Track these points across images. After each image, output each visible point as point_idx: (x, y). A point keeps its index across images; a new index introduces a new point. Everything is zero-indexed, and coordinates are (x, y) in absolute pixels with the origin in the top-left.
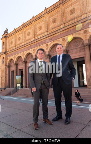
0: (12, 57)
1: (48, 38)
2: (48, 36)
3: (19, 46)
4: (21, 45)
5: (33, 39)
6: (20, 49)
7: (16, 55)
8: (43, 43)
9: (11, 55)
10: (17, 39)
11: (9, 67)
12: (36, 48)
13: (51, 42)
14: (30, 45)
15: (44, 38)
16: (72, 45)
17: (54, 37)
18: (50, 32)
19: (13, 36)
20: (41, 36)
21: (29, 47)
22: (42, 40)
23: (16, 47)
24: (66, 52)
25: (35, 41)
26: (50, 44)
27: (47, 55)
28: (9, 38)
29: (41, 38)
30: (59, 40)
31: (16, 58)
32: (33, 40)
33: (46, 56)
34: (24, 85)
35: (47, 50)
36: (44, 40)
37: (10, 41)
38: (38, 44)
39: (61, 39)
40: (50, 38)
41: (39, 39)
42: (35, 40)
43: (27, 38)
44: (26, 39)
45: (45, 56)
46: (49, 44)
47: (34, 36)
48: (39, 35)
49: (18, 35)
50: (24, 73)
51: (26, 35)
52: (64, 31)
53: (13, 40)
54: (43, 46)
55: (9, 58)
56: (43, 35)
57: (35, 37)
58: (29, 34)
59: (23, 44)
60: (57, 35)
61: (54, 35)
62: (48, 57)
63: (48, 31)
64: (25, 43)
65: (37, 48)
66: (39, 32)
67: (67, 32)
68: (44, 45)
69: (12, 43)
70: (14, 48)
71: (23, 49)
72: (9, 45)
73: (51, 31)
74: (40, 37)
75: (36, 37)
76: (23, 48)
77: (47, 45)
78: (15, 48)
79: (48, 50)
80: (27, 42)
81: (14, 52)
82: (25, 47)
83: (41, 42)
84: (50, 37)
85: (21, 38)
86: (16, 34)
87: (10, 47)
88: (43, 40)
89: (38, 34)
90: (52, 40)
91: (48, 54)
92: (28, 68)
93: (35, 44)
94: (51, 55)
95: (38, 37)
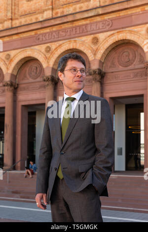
1: (98, 19)
5: (48, 14)
8: (83, 32)
12: (57, 44)
13: (109, 33)
14: (33, 33)
15: (86, 15)
17: (119, 18)
18: (107, 0)
20: (77, 7)
21: (31, 37)
25: (53, 22)
26: (107, 39)
27: (95, 72)
29: (78, 16)
32: (45, 18)
33: (90, 74)
34: (7, 160)
35: (95, 54)
36: (88, 22)
38: (64, 34)
39: (143, 29)
40: (106, 20)
41: (70, 18)
43: (25, 5)
44: (21, 10)
46: (101, 36)
47: (49, 3)
54: (83, 43)
57: (52, 9)
59: (8, 24)
60: (129, 12)
61: (122, 14)
62: (98, 77)
64: (14, 22)
65: (60, 46)
68: (84, 38)
75: (60, 10)
76: (7, 39)
77: (96, 41)
79: (99, 56)
80: (23, 21)
82: (15, 37)
83: (76, 27)
84: (106, 17)
88: (84, 22)
90: (111, 27)
91: (99, 69)
92: (23, 106)
93: (52, 32)
94: (105, 73)
95: (65, 10)
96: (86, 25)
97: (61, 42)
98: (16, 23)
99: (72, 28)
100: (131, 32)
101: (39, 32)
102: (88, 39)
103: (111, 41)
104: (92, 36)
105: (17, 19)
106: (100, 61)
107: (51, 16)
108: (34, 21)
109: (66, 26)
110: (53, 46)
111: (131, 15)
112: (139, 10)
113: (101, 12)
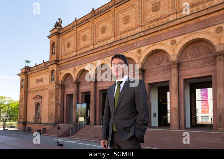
0: (70, 71)
1: (141, 39)
2: (142, 34)
3: (83, 50)
4: (88, 49)
5: (113, 39)
6: (86, 56)
7: (76, 67)
8: (132, 47)
9: (68, 66)
10: (79, 38)
11: (63, 87)
13: (147, 46)
14: (104, 51)
15: (134, 37)
16: (188, 53)
17: (154, 37)
18: (146, 27)
19: (72, 33)
20: (129, 34)
21: (104, 53)
22: (130, 42)
23: (78, 53)
24: (177, 66)
25: (116, 43)
26: (146, 50)
28: (64, 37)
29: (129, 39)
30: (163, 42)
31: (77, 72)
32: (111, 41)
34: (92, 120)
35: (139, 59)
36: (135, 41)
37: (66, 42)
39: (169, 42)
40: (145, 39)
41: (125, 40)
43: (101, 36)
44: (98, 39)
46: (143, 49)
47: (113, 33)
48: (124, 32)
49: (82, 31)
50: (92, 98)
51: (99, 31)
52: (176, 27)
53: (72, 40)
54: (132, 54)
55: (64, 72)
56: (133, 33)
57: (115, 36)
58: (103, 30)
59: (91, 47)
60: (160, 33)
61: (155, 34)
62: (141, 72)
63: (142, 26)
64: (95, 46)
66: (123, 27)
67: (182, 28)
68: (133, 51)
69: (69, 45)
70: (74, 54)
71: (92, 57)
72: (63, 48)
73: (149, 27)
74: (125, 35)
75: (119, 37)
76: (91, 55)
77: (140, 52)
78: (76, 55)
79: (142, 60)
80: (99, 44)
81: (73, 61)
82: (95, 54)
83: (128, 44)
84: (146, 37)
85: (88, 36)
86: (79, 29)
87: (66, 52)
88: (133, 42)
89: (121, 30)
90: (149, 43)
91: (142, 68)
92: (99, 90)
93: (115, 49)
94: (145, 70)
95: (122, 36)
96: (134, 43)
98: (96, 46)
99: (126, 46)
100: (161, 44)
101: (108, 50)
102: (135, 51)
103: (149, 51)
104: (138, 49)
105: (96, 44)
106: (142, 63)
108: (105, 44)
109: (123, 45)
111: (161, 35)
112: (166, 31)
113: (142, 35)
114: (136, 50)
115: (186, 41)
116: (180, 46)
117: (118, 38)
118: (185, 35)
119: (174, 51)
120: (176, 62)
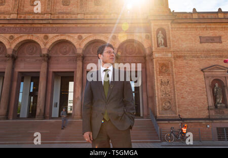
1: (49, 25)
5: (14, 16)
8: (38, 31)
12: (19, 35)
13: (55, 35)
15: (41, 22)
16: (91, 50)
17: (62, 27)
18: (55, 16)
22: (37, 26)
24: (82, 59)
25: (17, 22)
26: (53, 38)
27: (44, 55)
29: (36, 22)
30: (71, 35)
32: (11, 17)
33: (41, 56)
35: (45, 45)
36: (42, 26)
38: (24, 30)
39: (76, 36)
40: (54, 27)
41: (30, 22)
42: (17, 19)
45: (39, 56)
46: (50, 36)
54: (38, 38)
56: (40, 16)
57: (18, 14)
61: (64, 26)
62: (46, 59)
63: (51, 14)
65: (21, 37)
66: (29, 8)
68: (39, 35)
73: (58, 17)
75: (23, 16)
77: (46, 38)
79: (48, 46)
83: (34, 27)
84: (54, 26)
88: (39, 26)
89: (26, 9)
90: (56, 31)
91: (47, 54)
93: (16, 28)
94: (51, 57)
95: (27, 16)
96: (41, 27)
97: (22, 35)
99: (30, 27)
100: (69, 36)
103: (56, 39)
104: (44, 34)
106: (48, 50)
107: (16, 17)
109: (27, 25)
110: (16, 36)
111: (69, 28)
112: (74, 25)
113: (51, 22)
114: (42, 35)
115: (91, 39)
116: (85, 42)
117: (21, 17)
118: (90, 35)
119: (80, 45)
120: (82, 55)
